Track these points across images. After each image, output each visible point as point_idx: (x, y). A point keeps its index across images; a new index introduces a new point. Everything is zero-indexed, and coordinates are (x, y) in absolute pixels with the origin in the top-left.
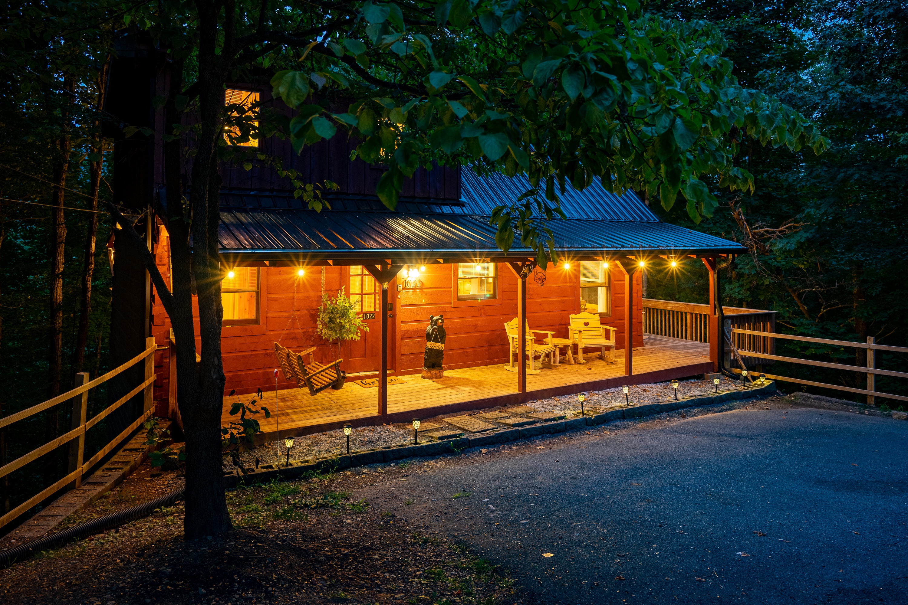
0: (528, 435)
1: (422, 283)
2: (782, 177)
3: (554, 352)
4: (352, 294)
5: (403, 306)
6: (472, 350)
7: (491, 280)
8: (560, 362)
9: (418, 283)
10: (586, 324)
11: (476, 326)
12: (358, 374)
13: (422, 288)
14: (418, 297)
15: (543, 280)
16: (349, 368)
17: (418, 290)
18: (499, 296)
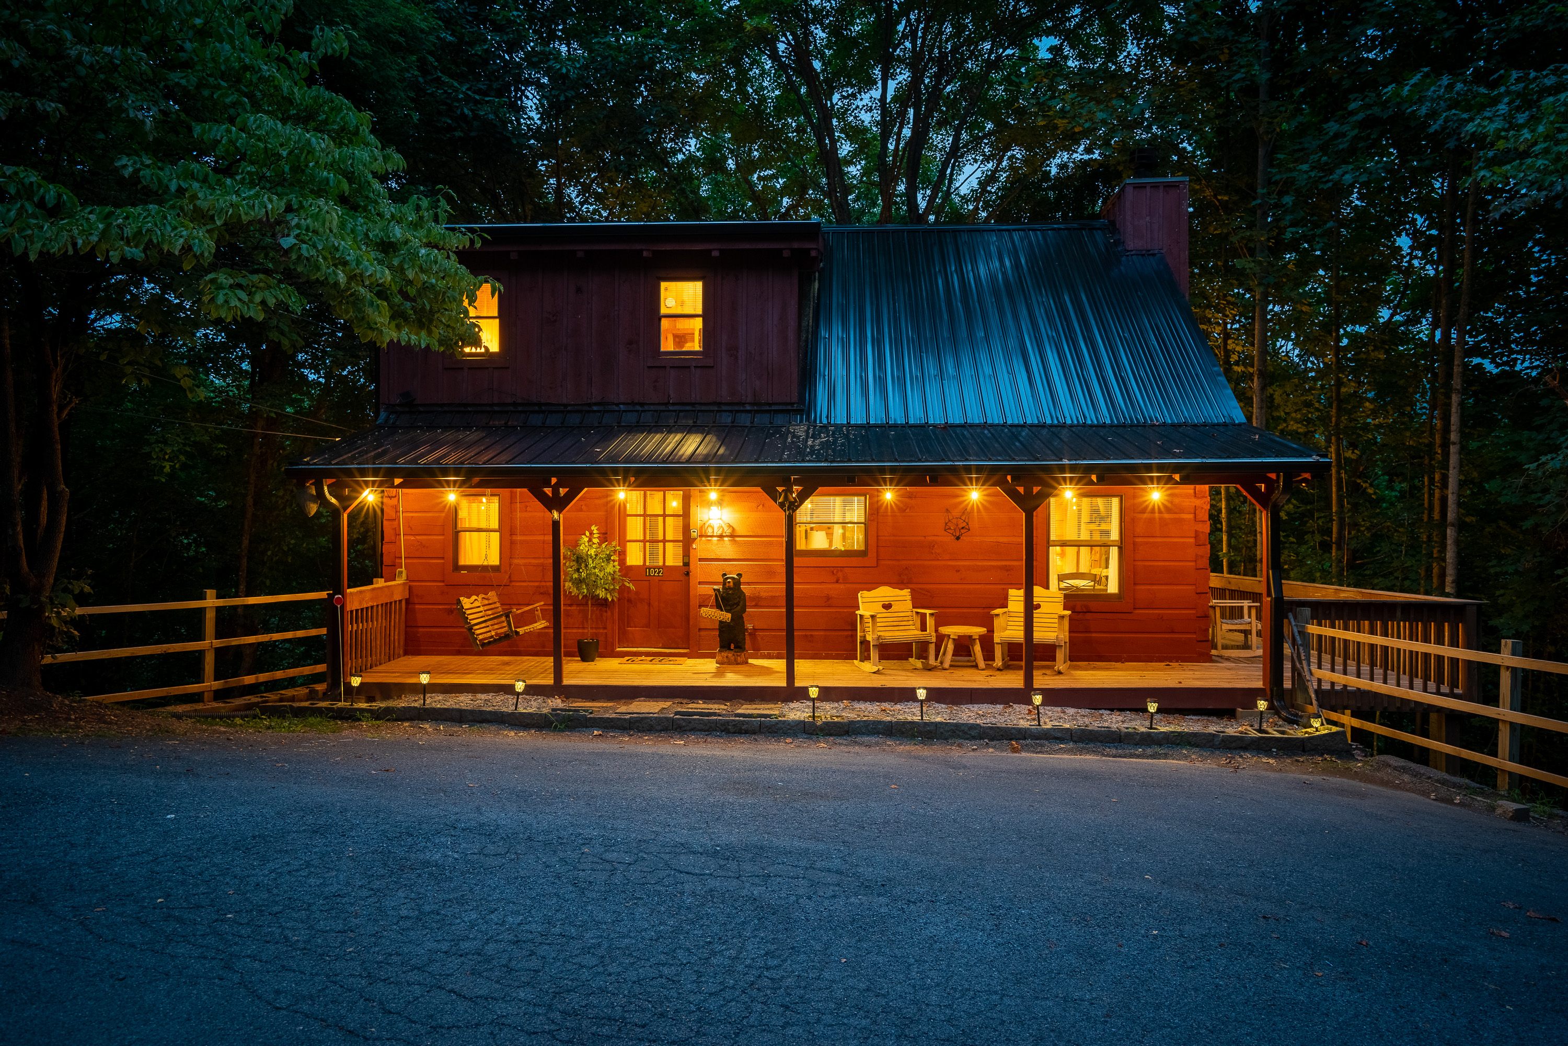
1: (733, 529)
4: (630, 541)
5: (700, 560)
6: (822, 633)
9: (726, 529)
10: (1035, 607)
11: (828, 598)
12: (635, 649)
13: (733, 536)
14: (726, 549)
15: (962, 531)
16: (625, 639)
17: (726, 539)
18: (872, 554)
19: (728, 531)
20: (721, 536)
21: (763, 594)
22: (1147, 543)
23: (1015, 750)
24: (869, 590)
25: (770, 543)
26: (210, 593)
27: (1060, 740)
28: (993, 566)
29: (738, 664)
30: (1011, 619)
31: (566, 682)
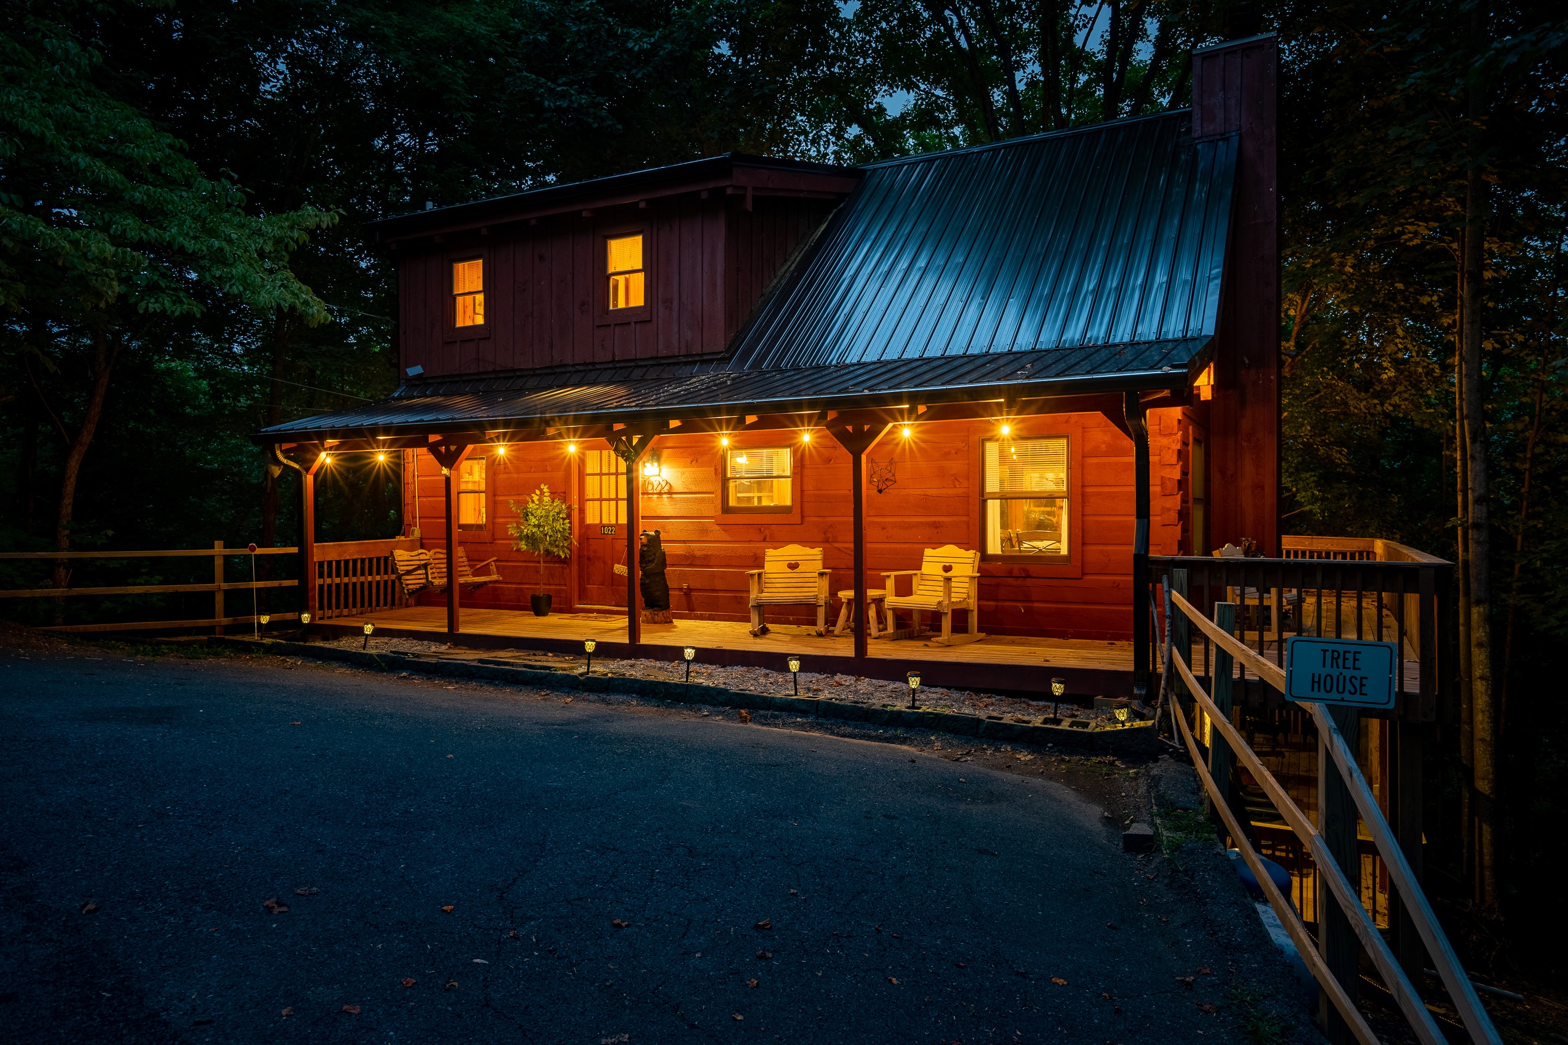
1: (672, 486)
4: (588, 500)
5: (643, 517)
9: (664, 486)
10: (947, 569)
11: (755, 557)
12: (589, 606)
13: (670, 493)
14: (665, 507)
15: (889, 483)
16: (583, 596)
17: (665, 496)
18: (797, 510)
19: (666, 489)
20: (660, 494)
21: (698, 553)
22: (1100, 494)
23: (744, 720)
24: (775, 548)
25: (703, 500)
26: (218, 544)
27: (804, 713)
28: (921, 522)
29: (656, 623)
30: (923, 582)
31: (462, 630)
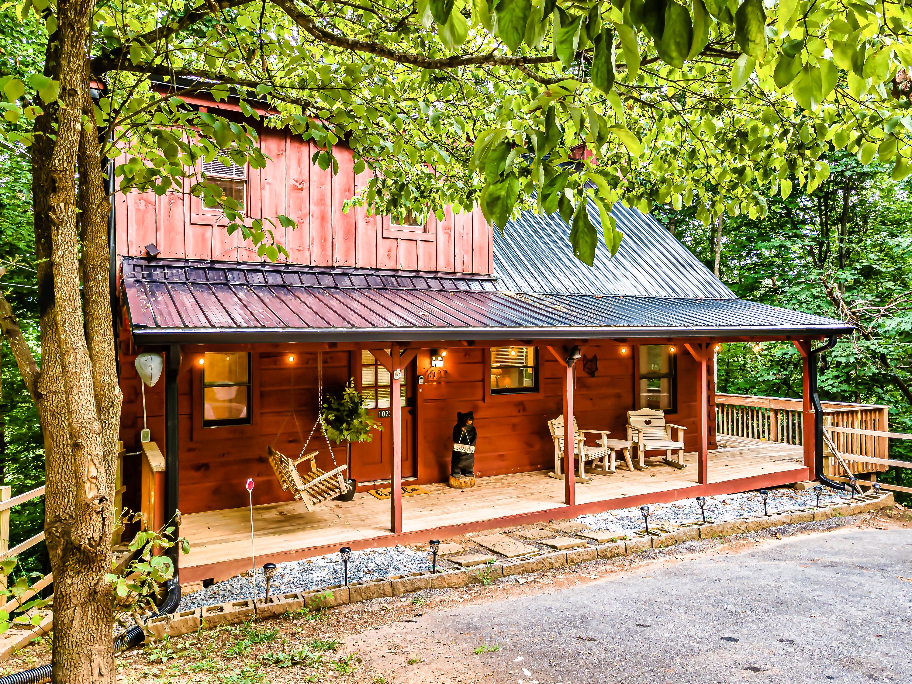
0: (578, 561)
1: (448, 374)
2: (892, 242)
3: (609, 456)
4: (364, 387)
5: (425, 401)
7: (530, 370)
8: (616, 467)
9: (442, 373)
10: (648, 422)
11: (513, 425)
12: (373, 483)
14: (443, 391)
17: (442, 383)
18: (541, 389)
19: (444, 376)
20: (439, 381)
28: (611, 395)
